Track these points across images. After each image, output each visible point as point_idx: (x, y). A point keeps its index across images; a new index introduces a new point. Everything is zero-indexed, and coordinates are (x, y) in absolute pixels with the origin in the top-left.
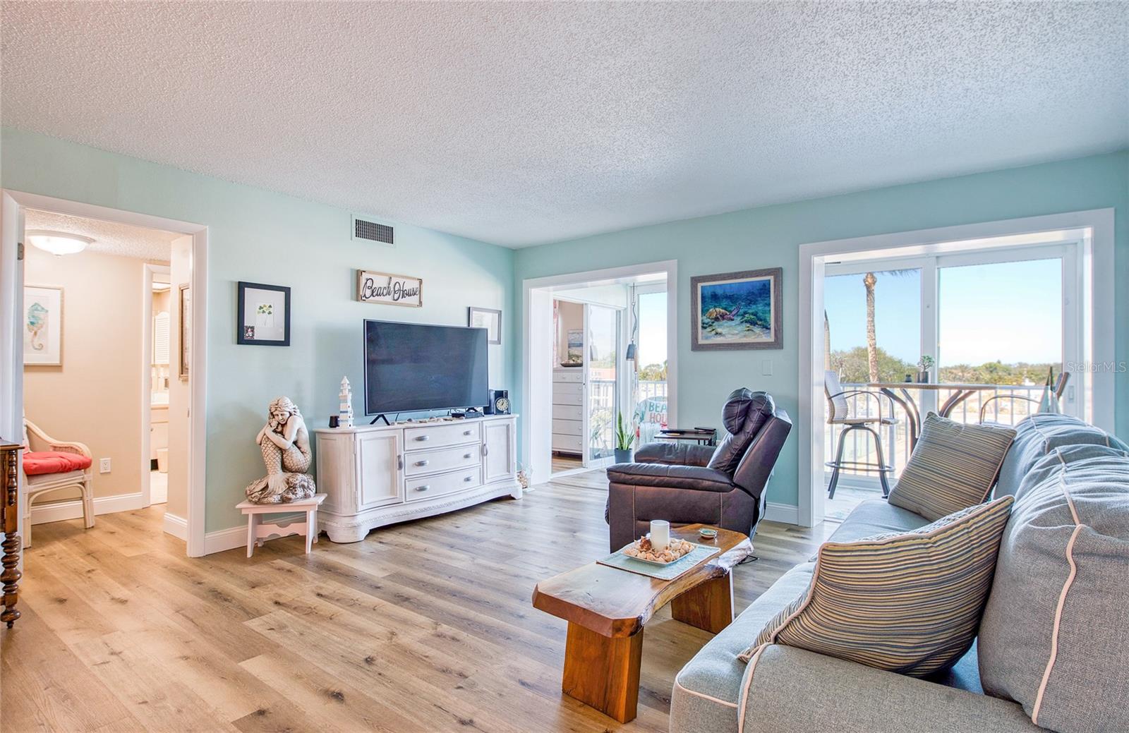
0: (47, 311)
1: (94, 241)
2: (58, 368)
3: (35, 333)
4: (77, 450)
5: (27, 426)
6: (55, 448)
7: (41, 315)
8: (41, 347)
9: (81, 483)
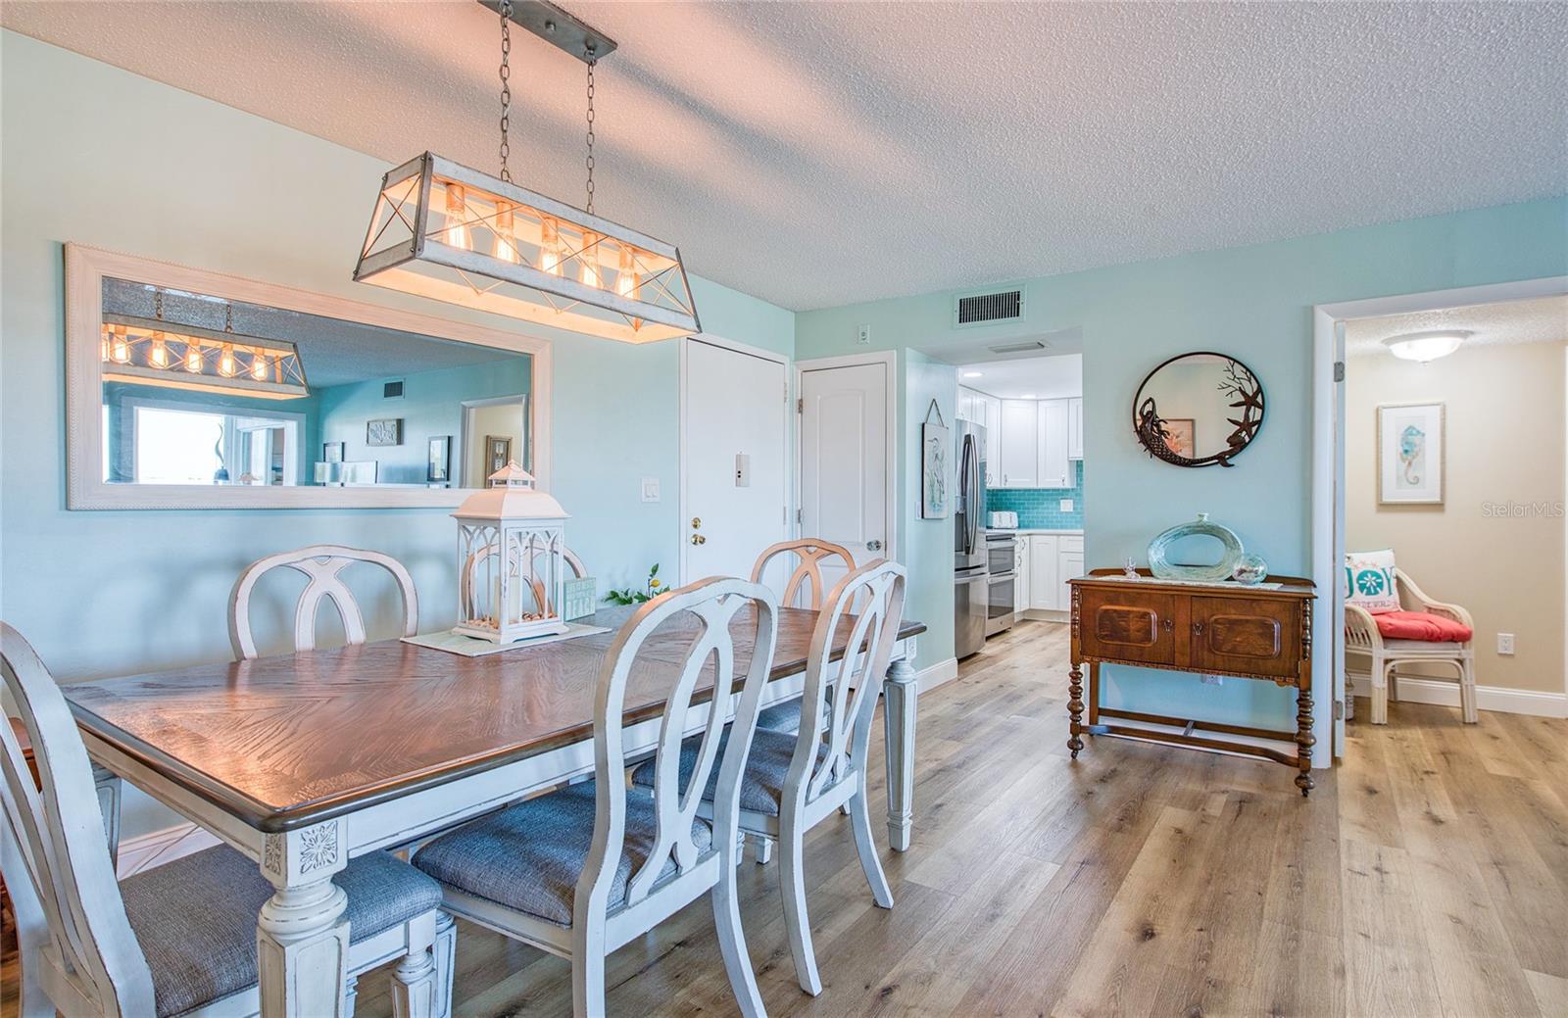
0: (1423, 435)
1: (1472, 333)
2: (1438, 507)
3: (1410, 464)
4: (1454, 615)
5: (1397, 578)
6: (1430, 610)
7: (1416, 439)
8: (1417, 481)
9: (1458, 660)
